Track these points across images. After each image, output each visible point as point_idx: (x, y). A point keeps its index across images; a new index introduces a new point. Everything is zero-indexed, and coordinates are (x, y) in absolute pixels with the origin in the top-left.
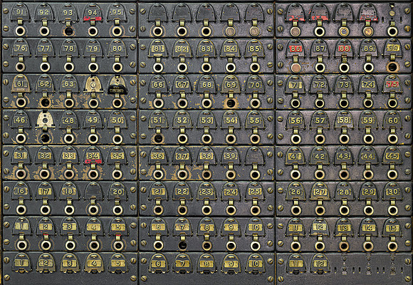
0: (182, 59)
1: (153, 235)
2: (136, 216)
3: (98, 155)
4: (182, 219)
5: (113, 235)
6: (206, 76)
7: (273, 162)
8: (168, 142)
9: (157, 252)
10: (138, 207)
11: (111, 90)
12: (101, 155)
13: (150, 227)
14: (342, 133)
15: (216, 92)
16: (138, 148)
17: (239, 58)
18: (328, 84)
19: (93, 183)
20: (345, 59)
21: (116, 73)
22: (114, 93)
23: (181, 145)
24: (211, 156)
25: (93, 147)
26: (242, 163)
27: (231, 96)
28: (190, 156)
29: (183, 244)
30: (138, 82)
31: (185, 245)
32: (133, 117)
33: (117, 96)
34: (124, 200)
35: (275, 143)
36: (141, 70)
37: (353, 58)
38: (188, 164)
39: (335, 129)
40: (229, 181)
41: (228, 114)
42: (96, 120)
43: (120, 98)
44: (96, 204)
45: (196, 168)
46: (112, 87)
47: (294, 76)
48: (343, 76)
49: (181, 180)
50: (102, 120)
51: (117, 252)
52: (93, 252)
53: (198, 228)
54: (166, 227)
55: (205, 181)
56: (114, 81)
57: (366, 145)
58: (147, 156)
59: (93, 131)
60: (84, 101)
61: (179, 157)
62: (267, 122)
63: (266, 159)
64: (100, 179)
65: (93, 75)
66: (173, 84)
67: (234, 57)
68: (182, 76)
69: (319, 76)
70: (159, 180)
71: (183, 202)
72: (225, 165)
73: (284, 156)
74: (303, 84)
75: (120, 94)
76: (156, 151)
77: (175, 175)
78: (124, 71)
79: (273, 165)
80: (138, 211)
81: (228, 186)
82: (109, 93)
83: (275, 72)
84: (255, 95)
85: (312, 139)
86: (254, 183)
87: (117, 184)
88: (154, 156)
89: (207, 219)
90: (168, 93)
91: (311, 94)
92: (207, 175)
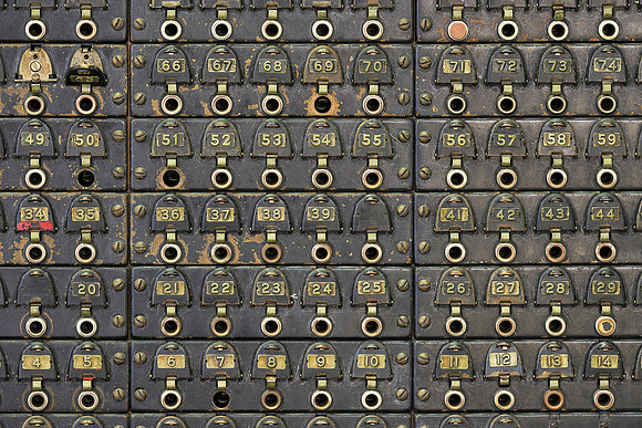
0: (222, 13)
1: (161, 378)
2: (124, 339)
3: (44, 213)
4: (220, 345)
5: (77, 379)
6: (272, 49)
7: (409, 226)
8: (191, 186)
9: (168, 412)
10: (129, 321)
11: (72, 78)
12: (52, 213)
13: (154, 362)
14: (551, 165)
15: (291, 80)
16: (128, 199)
17: (341, 10)
18: (524, 65)
19: (36, 271)
20: (559, 13)
21: (81, 41)
22: (79, 84)
23: (219, 191)
24: (280, 214)
25: (35, 197)
26: (345, 227)
27: (323, 89)
28: (238, 214)
29: (220, 398)
30: (128, 60)
31: (226, 398)
32: (119, 132)
33: (86, 89)
34: (101, 305)
35: (414, 188)
36: (135, 35)
37: (577, 10)
38: (234, 230)
39: (538, 157)
40: (318, 265)
41: (315, 127)
42: (41, 138)
43: (92, 94)
44: (40, 314)
45: (248, 239)
46: (74, 72)
47: (455, 49)
48: (556, 49)
49: (218, 265)
50: (54, 139)
51: (85, 413)
52: (34, 413)
53: (253, 362)
54: (188, 361)
55: (268, 265)
56: (79, 60)
57: (603, 190)
58: (148, 214)
59: (34, 162)
60: (16, 99)
61: (214, 215)
62: (398, 143)
63: (396, 220)
64: (49, 261)
65: (34, 45)
66: (204, 64)
67: (328, 9)
68: (221, 49)
69: (506, 48)
70: (174, 265)
71: (222, 310)
72: (309, 232)
73: (432, 213)
74: (473, 65)
75: (93, 85)
76: (167, 203)
77: (205, 253)
78: (100, 38)
79: (409, 233)
80: (129, 328)
81: (316, 276)
82: (69, 83)
83: (414, 40)
84: (374, 88)
85: (491, 178)
86: (370, 270)
87: (86, 272)
88: (162, 214)
89: (271, 345)
90: (191, 84)
91: (489, 85)
92: (272, 253)
